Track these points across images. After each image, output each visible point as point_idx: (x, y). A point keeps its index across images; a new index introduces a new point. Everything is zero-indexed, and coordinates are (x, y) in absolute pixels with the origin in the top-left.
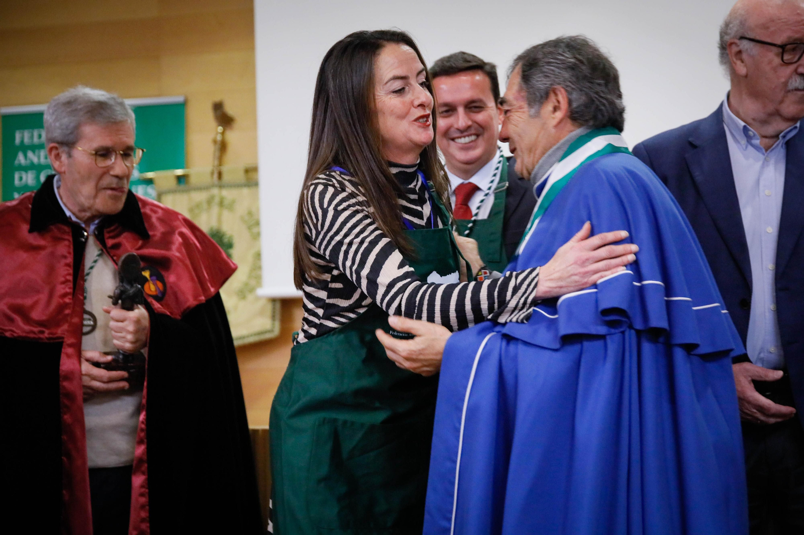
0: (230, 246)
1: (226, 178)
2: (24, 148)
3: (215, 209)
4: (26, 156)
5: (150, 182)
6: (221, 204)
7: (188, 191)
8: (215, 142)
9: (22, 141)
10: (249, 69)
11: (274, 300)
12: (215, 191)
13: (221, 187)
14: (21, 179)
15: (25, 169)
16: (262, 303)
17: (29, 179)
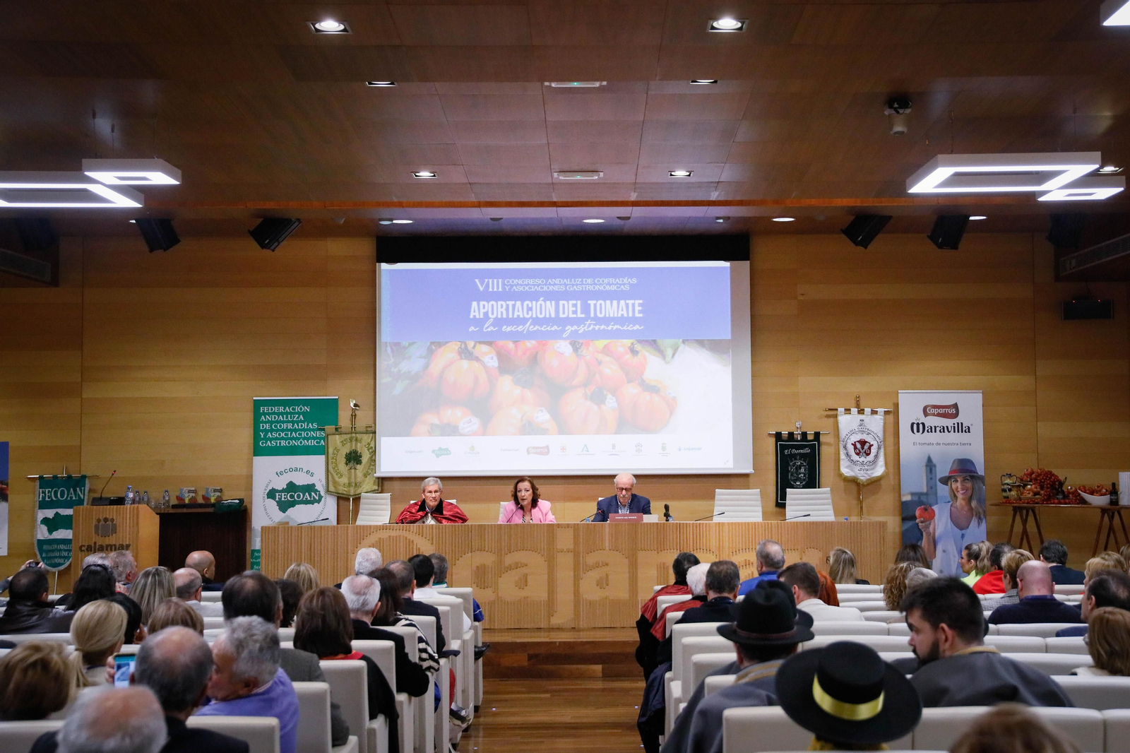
0: (361, 457)
1: (357, 429)
2: (264, 414)
3: (354, 443)
4: (265, 418)
5: (324, 430)
6: (356, 440)
7: (341, 434)
8: (352, 415)
9: (263, 411)
11: (378, 478)
12: (354, 435)
13: (356, 433)
14: (263, 426)
15: (266, 423)
16: (374, 479)
17: (267, 426)
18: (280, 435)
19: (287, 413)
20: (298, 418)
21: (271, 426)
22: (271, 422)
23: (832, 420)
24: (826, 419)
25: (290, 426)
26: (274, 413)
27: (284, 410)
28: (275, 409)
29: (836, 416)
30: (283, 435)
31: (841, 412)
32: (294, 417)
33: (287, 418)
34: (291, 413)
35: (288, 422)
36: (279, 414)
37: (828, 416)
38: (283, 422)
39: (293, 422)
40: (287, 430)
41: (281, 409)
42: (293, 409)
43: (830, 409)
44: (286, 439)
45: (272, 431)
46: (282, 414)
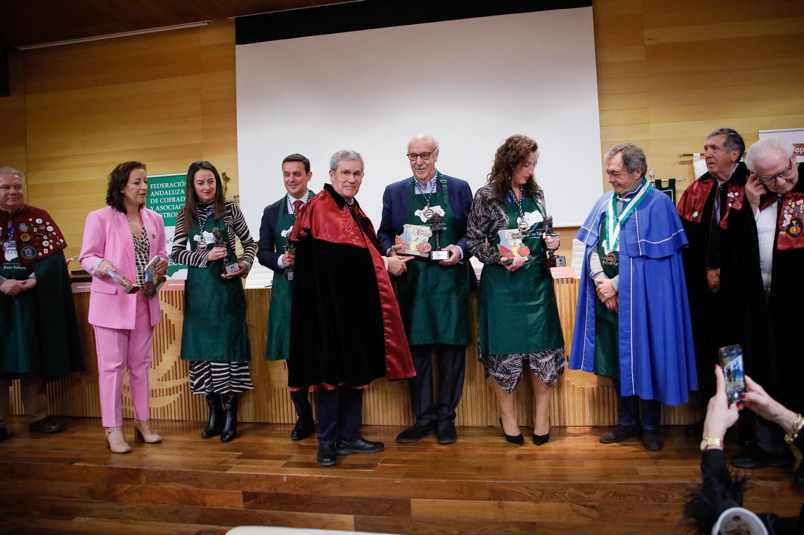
2: (154, 190)
4: (154, 193)
9: (153, 188)
10: (235, 161)
14: (153, 201)
15: (154, 198)
17: (156, 201)
18: (166, 208)
19: (171, 189)
20: (180, 192)
21: (159, 200)
22: (159, 197)
23: (686, 166)
24: (681, 166)
25: (174, 200)
26: (161, 189)
27: (169, 185)
28: (162, 185)
29: (691, 162)
30: (168, 207)
31: (697, 157)
32: (177, 192)
33: (171, 192)
34: (174, 188)
35: (173, 196)
36: (165, 190)
37: (682, 163)
38: (168, 196)
39: (176, 196)
40: (172, 203)
41: (167, 185)
42: (176, 185)
43: (684, 155)
44: (171, 211)
45: (159, 204)
46: (167, 189)
